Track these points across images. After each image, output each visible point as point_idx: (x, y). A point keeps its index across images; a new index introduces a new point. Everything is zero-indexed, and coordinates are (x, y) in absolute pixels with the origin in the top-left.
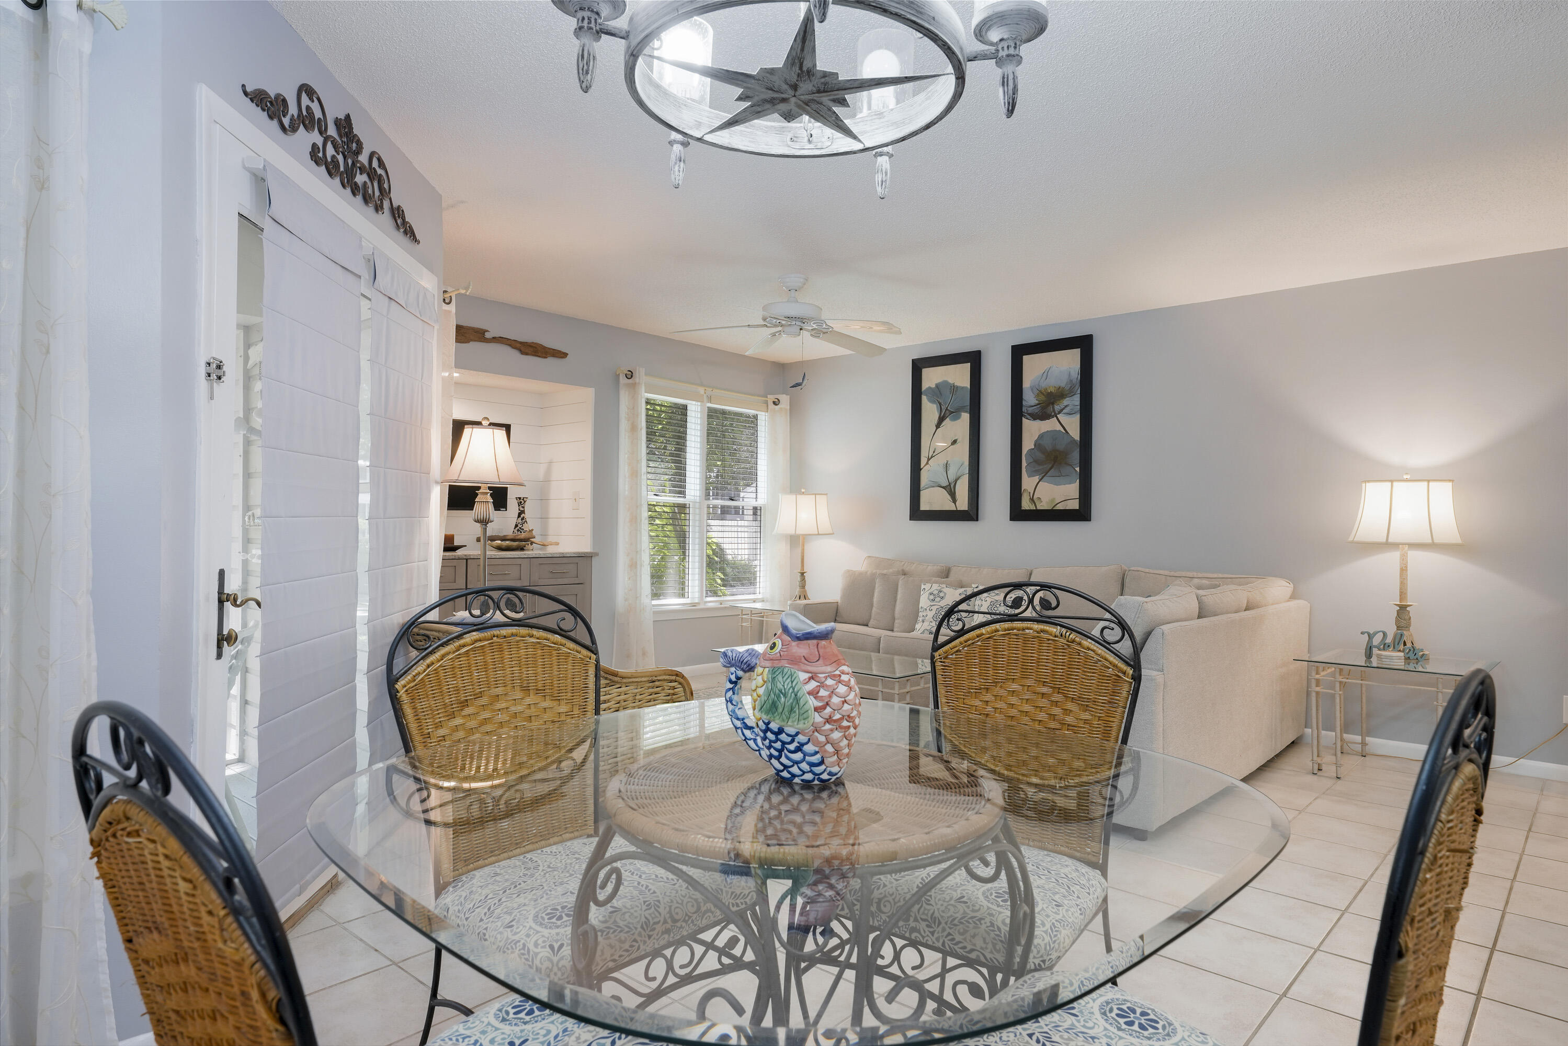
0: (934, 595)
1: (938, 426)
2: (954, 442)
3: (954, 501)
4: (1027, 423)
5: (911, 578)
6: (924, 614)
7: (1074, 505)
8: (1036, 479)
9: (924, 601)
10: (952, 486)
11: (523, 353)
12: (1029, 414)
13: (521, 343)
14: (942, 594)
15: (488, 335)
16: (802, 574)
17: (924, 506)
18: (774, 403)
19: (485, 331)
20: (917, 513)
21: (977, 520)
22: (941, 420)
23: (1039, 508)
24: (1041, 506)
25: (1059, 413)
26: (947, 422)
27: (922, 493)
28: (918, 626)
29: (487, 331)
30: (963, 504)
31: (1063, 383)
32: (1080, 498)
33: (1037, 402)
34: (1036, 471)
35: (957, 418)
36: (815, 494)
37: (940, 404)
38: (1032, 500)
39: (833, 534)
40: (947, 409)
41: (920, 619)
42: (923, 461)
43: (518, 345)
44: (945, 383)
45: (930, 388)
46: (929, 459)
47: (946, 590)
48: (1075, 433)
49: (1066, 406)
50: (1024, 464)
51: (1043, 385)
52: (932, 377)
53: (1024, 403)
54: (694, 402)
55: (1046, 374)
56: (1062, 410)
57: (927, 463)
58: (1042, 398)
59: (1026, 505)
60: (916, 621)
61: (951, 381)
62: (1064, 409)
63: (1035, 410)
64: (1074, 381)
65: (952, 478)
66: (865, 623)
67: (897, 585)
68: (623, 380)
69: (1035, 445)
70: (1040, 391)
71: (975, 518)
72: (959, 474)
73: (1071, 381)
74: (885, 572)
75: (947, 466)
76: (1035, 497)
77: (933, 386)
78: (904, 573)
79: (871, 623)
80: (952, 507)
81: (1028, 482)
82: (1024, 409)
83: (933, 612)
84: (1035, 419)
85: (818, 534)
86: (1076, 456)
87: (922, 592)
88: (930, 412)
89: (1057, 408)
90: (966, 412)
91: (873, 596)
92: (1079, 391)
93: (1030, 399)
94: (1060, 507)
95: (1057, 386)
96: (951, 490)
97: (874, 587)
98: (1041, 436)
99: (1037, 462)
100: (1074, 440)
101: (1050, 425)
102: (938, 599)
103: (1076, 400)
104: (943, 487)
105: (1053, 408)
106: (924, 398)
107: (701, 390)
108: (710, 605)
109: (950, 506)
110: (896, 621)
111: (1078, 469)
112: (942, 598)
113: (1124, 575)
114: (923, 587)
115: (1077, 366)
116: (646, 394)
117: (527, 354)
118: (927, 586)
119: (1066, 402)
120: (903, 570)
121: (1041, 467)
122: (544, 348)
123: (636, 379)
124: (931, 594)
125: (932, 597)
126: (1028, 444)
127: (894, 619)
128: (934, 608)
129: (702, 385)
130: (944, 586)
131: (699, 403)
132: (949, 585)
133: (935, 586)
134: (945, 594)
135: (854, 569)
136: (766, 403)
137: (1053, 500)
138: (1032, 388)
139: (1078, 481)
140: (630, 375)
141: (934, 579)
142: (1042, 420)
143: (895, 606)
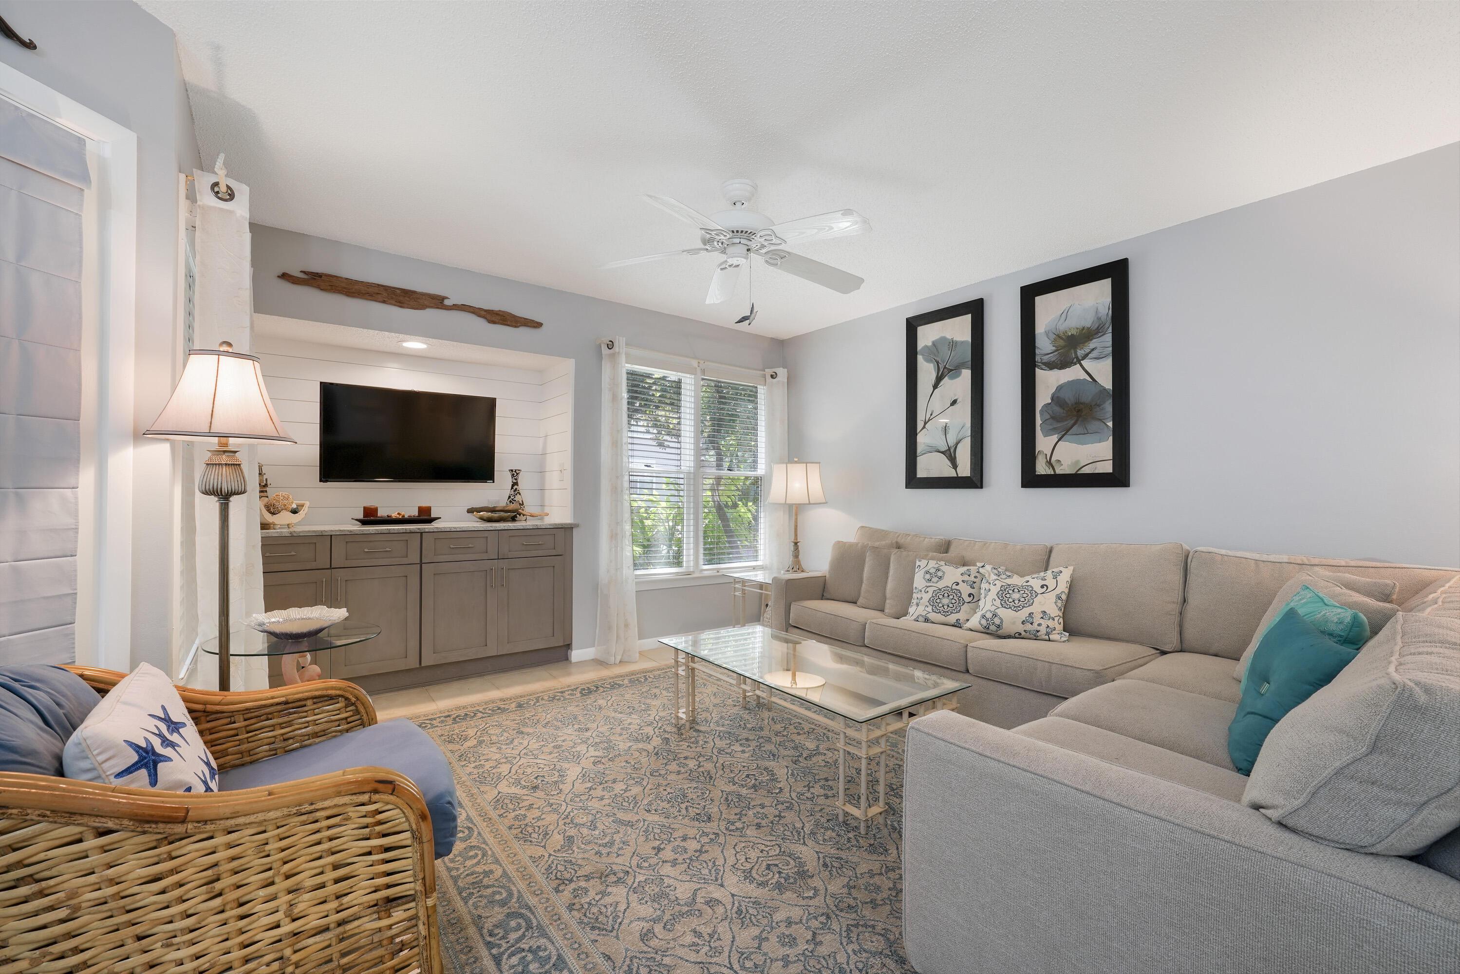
0: (931, 574)
1: (935, 387)
2: (954, 402)
3: (955, 466)
4: (1041, 375)
5: (905, 553)
6: (919, 596)
7: (1107, 467)
8: (1055, 438)
9: (919, 581)
10: (952, 451)
11: (490, 322)
12: (1044, 364)
13: (486, 311)
14: (940, 574)
15: (446, 302)
16: (796, 544)
17: (921, 473)
18: (772, 376)
19: (443, 298)
20: (913, 481)
21: (981, 487)
22: (939, 379)
23: (1058, 472)
24: (1059, 471)
25: (1084, 358)
26: (946, 380)
27: (918, 458)
28: (911, 610)
29: (447, 298)
30: (965, 469)
31: (1088, 321)
32: (1114, 459)
33: (1054, 348)
34: (1055, 429)
35: (958, 375)
36: (806, 463)
37: (938, 363)
38: (1049, 463)
39: (826, 503)
40: (945, 367)
41: (914, 601)
42: (920, 425)
43: (483, 313)
44: (943, 339)
45: (926, 346)
46: (925, 423)
47: (945, 568)
48: (1106, 381)
49: (1093, 350)
50: (1039, 421)
51: (1063, 327)
52: (927, 335)
53: (1037, 351)
54: (688, 376)
55: (1065, 314)
56: (1087, 355)
57: (924, 427)
58: (1061, 343)
59: (1041, 468)
60: (909, 604)
61: (949, 337)
62: (1090, 353)
63: (1052, 358)
64: (1104, 318)
65: (952, 441)
66: (854, 600)
67: (889, 559)
68: (605, 351)
69: (1052, 399)
70: (1058, 336)
71: (979, 486)
72: (960, 437)
73: (1099, 319)
74: (877, 544)
75: (945, 429)
76: (1053, 459)
77: (930, 344)
78: (899, 547)
79: (861, 601)
80: (951, 473)
81: (1044, 443)
82: (1038, 358)
83: (930, 595)
84: (1051, 369)
85: (810, 504)
86: (1108, 407)
87: (917, 570)
88: (926, 371)
89: (1080, 353)
90: (967, 368)
91: (863, 570)
92: (1110, 330)
93: (1044, 345)
94: (1086, 470)
95: (1080, 327)
96: (951, 456)
97: (864, 561)
98: (1060, 388)
99: (1054, 418)
100: (1105, 389)
101: (1073, 373)
102: (935, 579)
103: (1107, 340)
104: (942, 452)
105: (1076, 353)
106: (920, 358)
107: (695, 363)
108: (706, 573)
109: (950, 472)
110: (888, 601)
111: (1110, 424)
112: (940, 578)
113: (1187, 557)
114: (918, 563)
115: (1107, 299)
116: (627, 365)
117: (494, 322)
118: (923, 563)
119: (1092, 344)
120: (897, 542)
121: (1059, 425)
122: (514, 316)
123: (616, 349)
124: (927, 572)
125: (928, 576)
126: (1043, 398)
127: (884, 598)
128: (931, 590)
129: (695, 358)
130: (942, 563)
131: (693, 376)
132: (949, 562)
133: (932, 564)
134: (944, 573)
135: (845, 540)
136: (764, 376)
137: (1077, 462)
138: (1047, 334)
139: (1111, 438)
140: (611, 345)
141: (931, 554)
142: (1060, 369)
143: (886, 583)
